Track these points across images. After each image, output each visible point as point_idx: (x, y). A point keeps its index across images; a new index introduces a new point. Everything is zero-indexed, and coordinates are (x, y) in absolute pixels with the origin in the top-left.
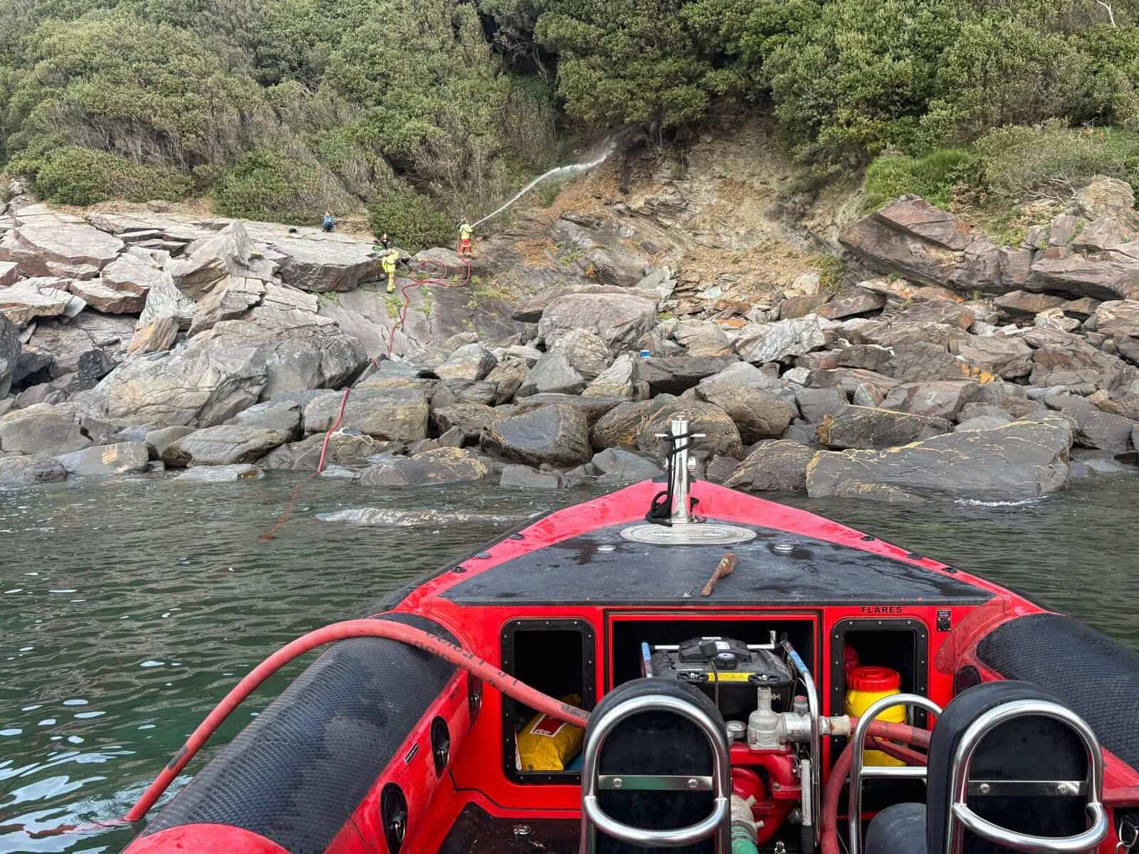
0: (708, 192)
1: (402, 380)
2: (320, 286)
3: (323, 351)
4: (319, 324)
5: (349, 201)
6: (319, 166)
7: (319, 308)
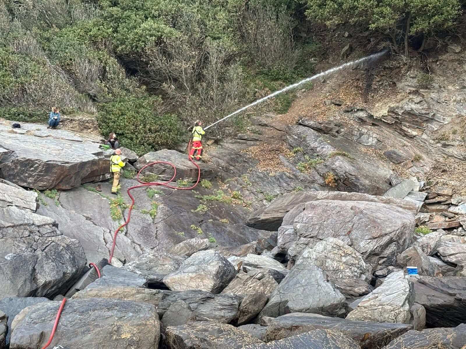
0: (458, 102)
1: (127, 290)
2: (41, 184)
3: (39, 253)
4: (37, 223)
5: (78, 100)
6: (48, 62)
7: (38, 207)
